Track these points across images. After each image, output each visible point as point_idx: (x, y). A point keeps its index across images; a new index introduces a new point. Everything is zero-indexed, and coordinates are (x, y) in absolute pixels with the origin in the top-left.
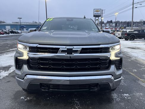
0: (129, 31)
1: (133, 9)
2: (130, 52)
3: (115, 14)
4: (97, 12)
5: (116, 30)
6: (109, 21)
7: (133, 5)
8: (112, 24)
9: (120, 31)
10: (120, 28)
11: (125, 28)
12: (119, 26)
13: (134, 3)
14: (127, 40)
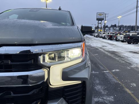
0: (132, 35)
1: (137, 12)
2: (130, 57)
3: (118, 17)
4: (100, 15)
5: (119, 34)
6: (113, 25)
7: (137, 8)
8: (116, 28)
9: (123, 35)
10: (124, 32)
11: (129, 32)
12: (123, 30)
13: (138, 6)
14: (130, 44)
